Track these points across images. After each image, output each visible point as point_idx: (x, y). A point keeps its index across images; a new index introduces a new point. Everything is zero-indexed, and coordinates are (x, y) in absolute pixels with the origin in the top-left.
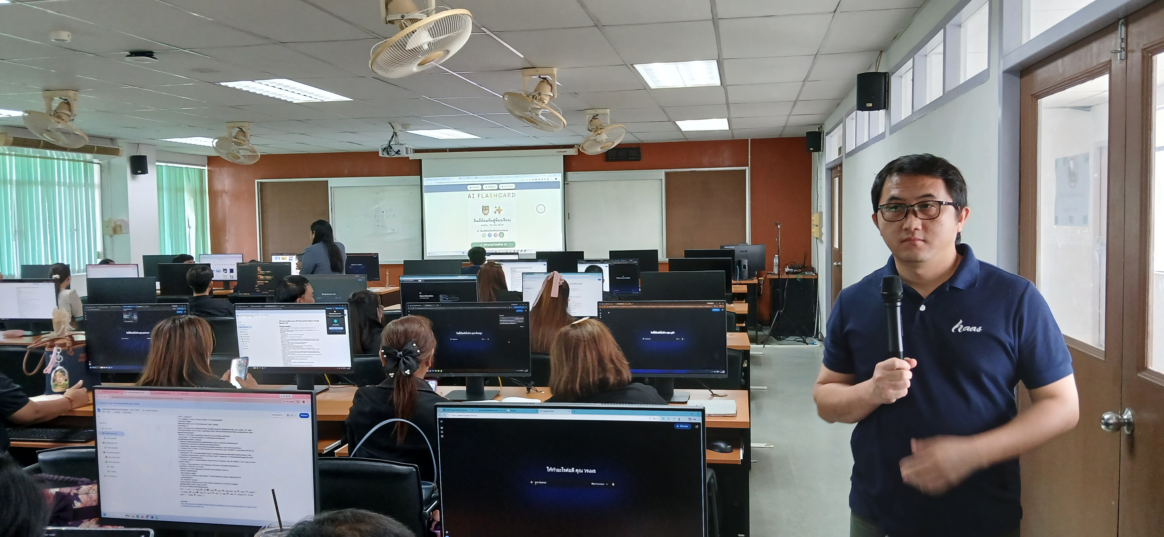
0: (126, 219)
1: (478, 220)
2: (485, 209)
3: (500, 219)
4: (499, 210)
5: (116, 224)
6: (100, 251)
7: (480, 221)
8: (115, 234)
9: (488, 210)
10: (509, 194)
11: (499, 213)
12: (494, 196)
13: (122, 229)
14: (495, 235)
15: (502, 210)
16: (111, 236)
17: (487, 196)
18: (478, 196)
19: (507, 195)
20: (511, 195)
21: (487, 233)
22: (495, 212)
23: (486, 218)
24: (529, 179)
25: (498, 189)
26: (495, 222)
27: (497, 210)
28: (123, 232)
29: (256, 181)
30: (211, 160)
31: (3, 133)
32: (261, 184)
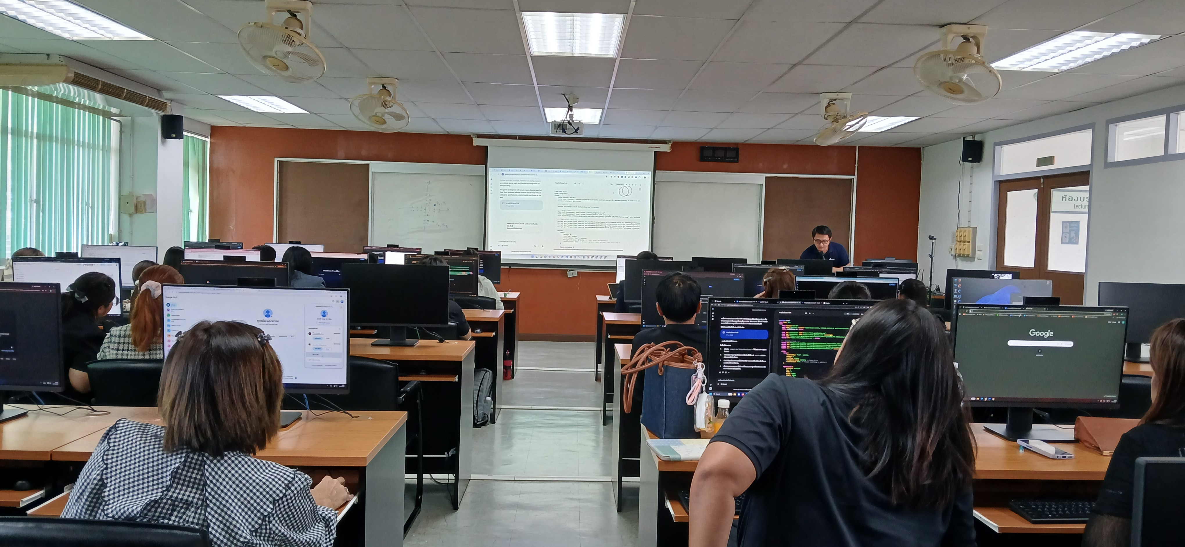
0: (153, 194)
5: (139, 200)
6: (112, 234)
8: (137, 213)
13: (147, 207)
16: (131, 215)
24: (613, 176)
28: (148, 210)
29: (276, 159)
30: (215, 131)
31: (62, 65)
32: (281, 163)
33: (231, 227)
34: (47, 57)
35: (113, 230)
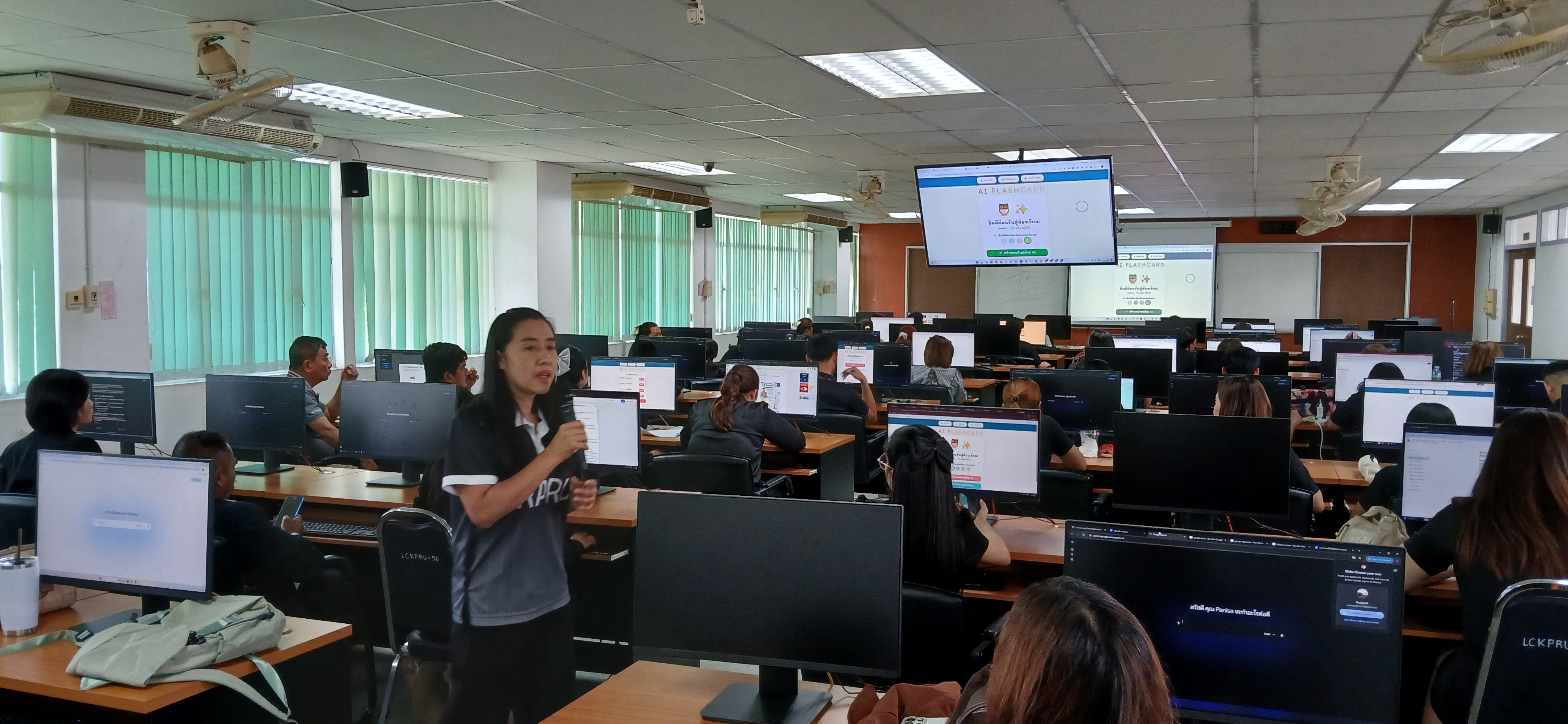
0: (835, 281)
1: (1125, 288)
2: (1133, 278)
3: (1147, 288)
4: (1147, 279)
5: (826, 284)
6: (809, 307)
7: (1126, 289)
8: (824, 293)
9: (1136, 278)
10: (1158, 264)
11: (1147, 282)
12: (1143, 265)
13: (830, 289)
14: (1142, 303)
15: (1150, 279)
16: (820, 295)
17: (1135, 265)
18: (1126, 265)
19: (1156, 265)
20: (1160, 265)
21: (1133, 301)
22: (1143, 281)
23: (1133, 286)
24: (1179, 249)
25: (1147, 259)
26: (1142, 289)
27: (1144, 279)
28: (831, 291)
29: (907, 247)
30: (863, 228)
31: (802, 212)
32: (910, 249)
33: (874, 300)
34: (793, 207)
35: (809, 305)
